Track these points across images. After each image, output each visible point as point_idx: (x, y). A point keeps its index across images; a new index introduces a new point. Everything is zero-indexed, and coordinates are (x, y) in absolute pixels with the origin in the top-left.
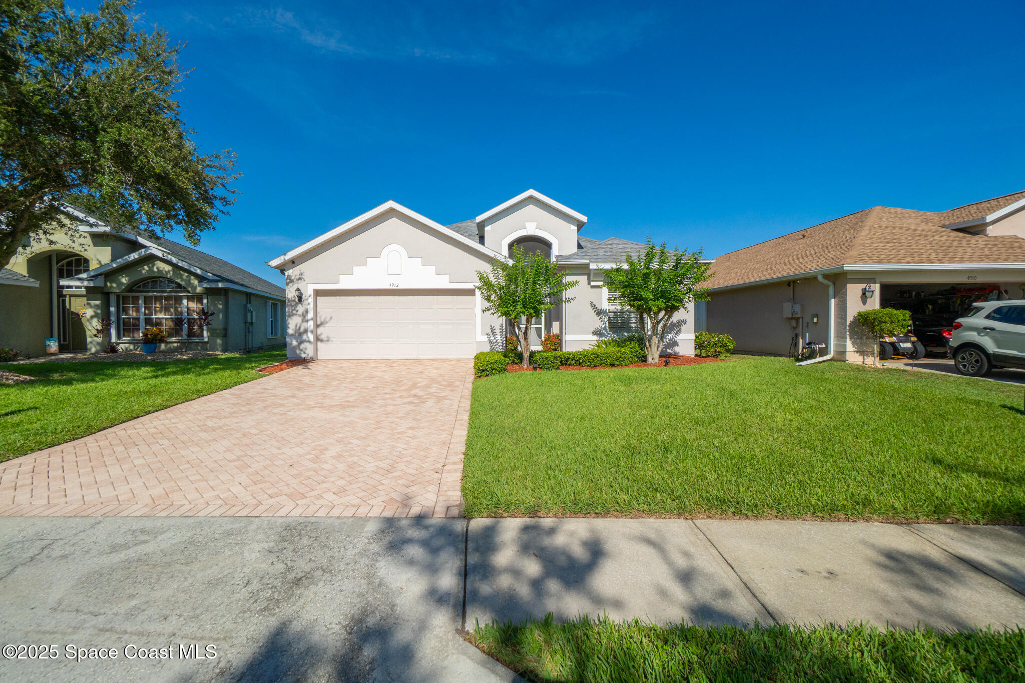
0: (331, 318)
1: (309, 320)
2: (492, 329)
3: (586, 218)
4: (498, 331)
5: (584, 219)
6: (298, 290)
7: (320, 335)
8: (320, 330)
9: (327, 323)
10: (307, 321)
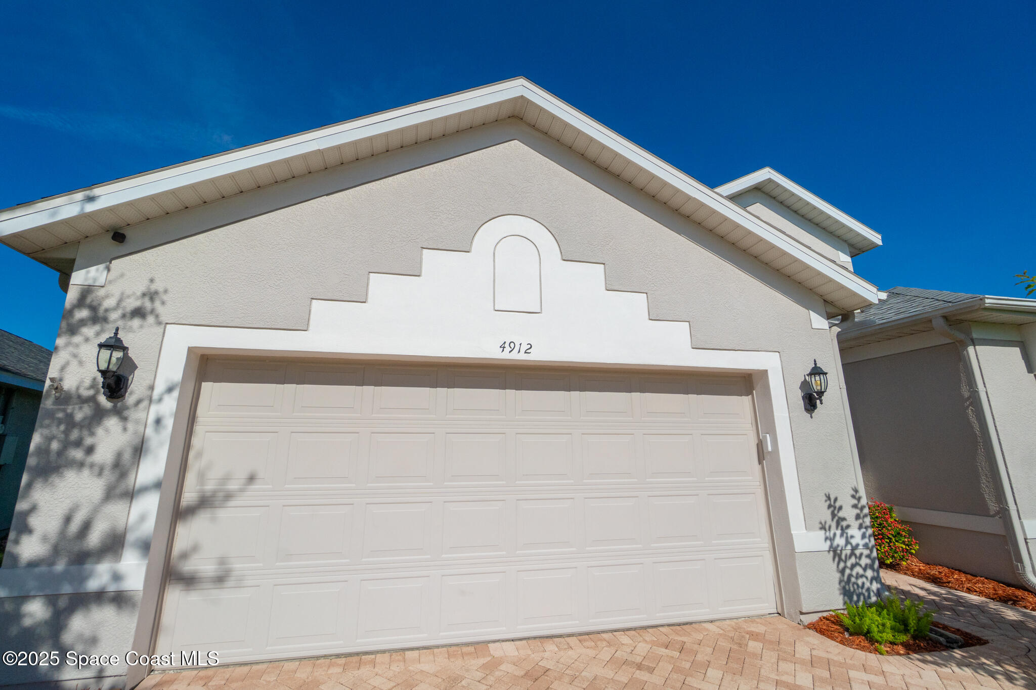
0: (251, 479)
1: (144, 489)
2: (834, 508)
3: (880, 237)
4: (849, 513)
5: (876, 238)
6: (115, 344)
7: (184, 556)
8: (185, 535)
9: (228, 496)
10: (131, 495)
